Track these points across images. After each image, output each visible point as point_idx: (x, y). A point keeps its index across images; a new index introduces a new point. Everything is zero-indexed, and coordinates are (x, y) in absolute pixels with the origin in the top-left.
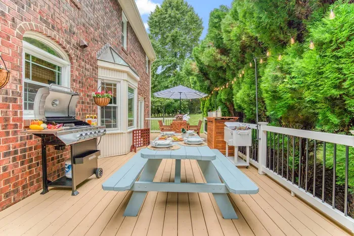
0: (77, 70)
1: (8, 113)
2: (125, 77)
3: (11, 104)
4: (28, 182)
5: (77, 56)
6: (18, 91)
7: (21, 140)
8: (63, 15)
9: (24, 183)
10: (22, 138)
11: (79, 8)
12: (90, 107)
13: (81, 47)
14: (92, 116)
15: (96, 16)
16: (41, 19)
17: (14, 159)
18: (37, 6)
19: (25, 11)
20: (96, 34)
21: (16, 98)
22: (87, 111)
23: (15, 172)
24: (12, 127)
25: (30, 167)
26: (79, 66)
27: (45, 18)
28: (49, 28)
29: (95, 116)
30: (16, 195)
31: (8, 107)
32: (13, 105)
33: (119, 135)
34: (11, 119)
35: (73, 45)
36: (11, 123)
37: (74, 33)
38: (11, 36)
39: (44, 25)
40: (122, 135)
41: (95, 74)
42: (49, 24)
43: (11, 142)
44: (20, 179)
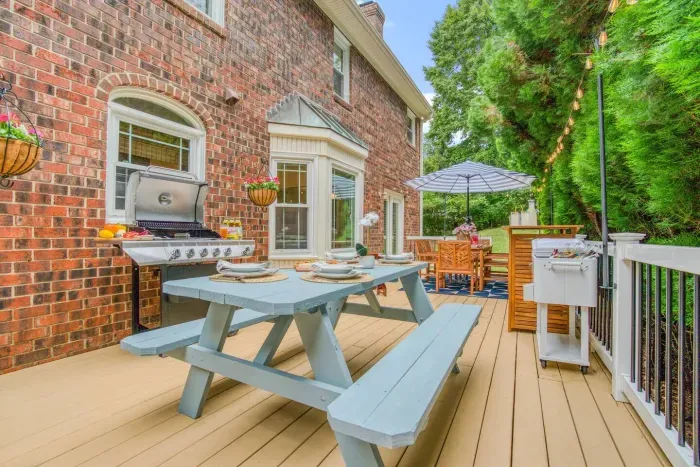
0: (217, 142)
1: (80, 212)
2: (324, 149)
3: (85, 199)
4: (112, 322)
5: (219, 119)
6: (99, 178)
7: (101, 255)
8: (187, 53)
9: (106, 323)
10: (102, 253)
11: (223, 37)
13: (227, 102)
15: (264, 45)
16: (143, 65)
17: (89, 283)
18: (137, 47)
19: (113, 56)
20: (266, 76)
21: (94, 190)
23: (90, 303)
24: (87, 233)
25: (116, 299)
26: (223, 135)
27: (150, 63)
28: (157, 78)
30: (91, 339)
31: (81, 204)
32: (88, 201)
34: (85, 221)
35: (210, 100)
36: (85, 227)
37: (212, 81)
38: (88, 98)
39: (149, 73)
41: (263, 148)
42: (159, 71)
43: (85, 256)
44: (99, 316)
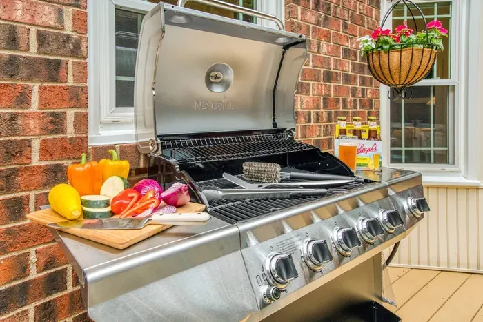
1: (20, 121)
3: (35, 87)
6: (68, 30)
12: (354, 92)
14: (358, 126)
21: (59, 63)
22: (345, 106)
24: (39, 178)
29: (373, 125)
31: (23, 100)
32: (42, 90)
33: (452, 193)
34: (36, 144)
36: (35, 162)
40: (472, 194)
43: (34, 242)
